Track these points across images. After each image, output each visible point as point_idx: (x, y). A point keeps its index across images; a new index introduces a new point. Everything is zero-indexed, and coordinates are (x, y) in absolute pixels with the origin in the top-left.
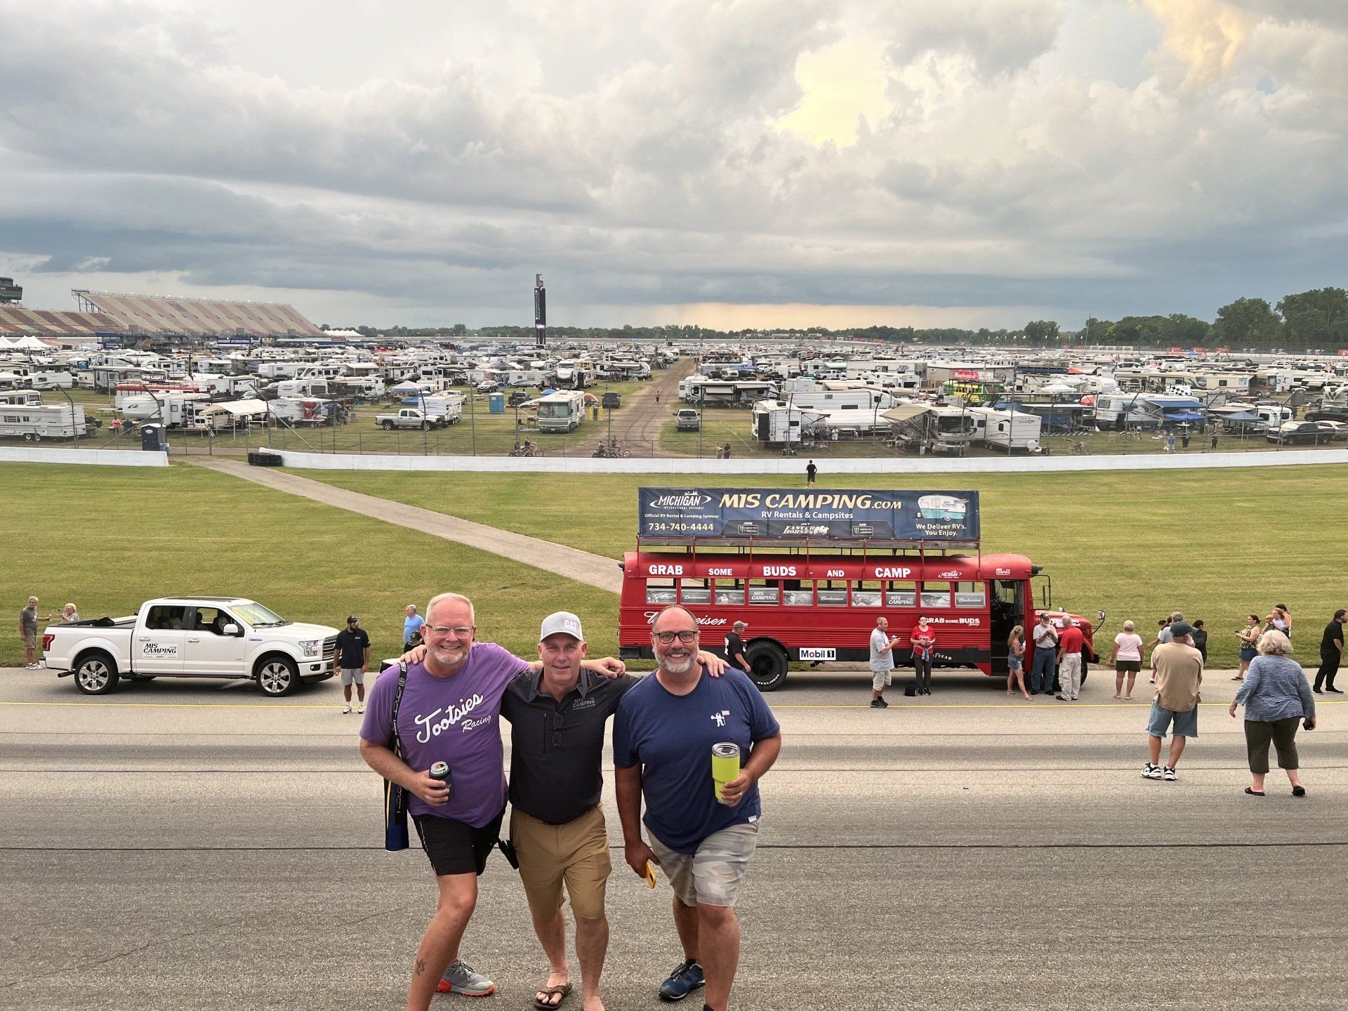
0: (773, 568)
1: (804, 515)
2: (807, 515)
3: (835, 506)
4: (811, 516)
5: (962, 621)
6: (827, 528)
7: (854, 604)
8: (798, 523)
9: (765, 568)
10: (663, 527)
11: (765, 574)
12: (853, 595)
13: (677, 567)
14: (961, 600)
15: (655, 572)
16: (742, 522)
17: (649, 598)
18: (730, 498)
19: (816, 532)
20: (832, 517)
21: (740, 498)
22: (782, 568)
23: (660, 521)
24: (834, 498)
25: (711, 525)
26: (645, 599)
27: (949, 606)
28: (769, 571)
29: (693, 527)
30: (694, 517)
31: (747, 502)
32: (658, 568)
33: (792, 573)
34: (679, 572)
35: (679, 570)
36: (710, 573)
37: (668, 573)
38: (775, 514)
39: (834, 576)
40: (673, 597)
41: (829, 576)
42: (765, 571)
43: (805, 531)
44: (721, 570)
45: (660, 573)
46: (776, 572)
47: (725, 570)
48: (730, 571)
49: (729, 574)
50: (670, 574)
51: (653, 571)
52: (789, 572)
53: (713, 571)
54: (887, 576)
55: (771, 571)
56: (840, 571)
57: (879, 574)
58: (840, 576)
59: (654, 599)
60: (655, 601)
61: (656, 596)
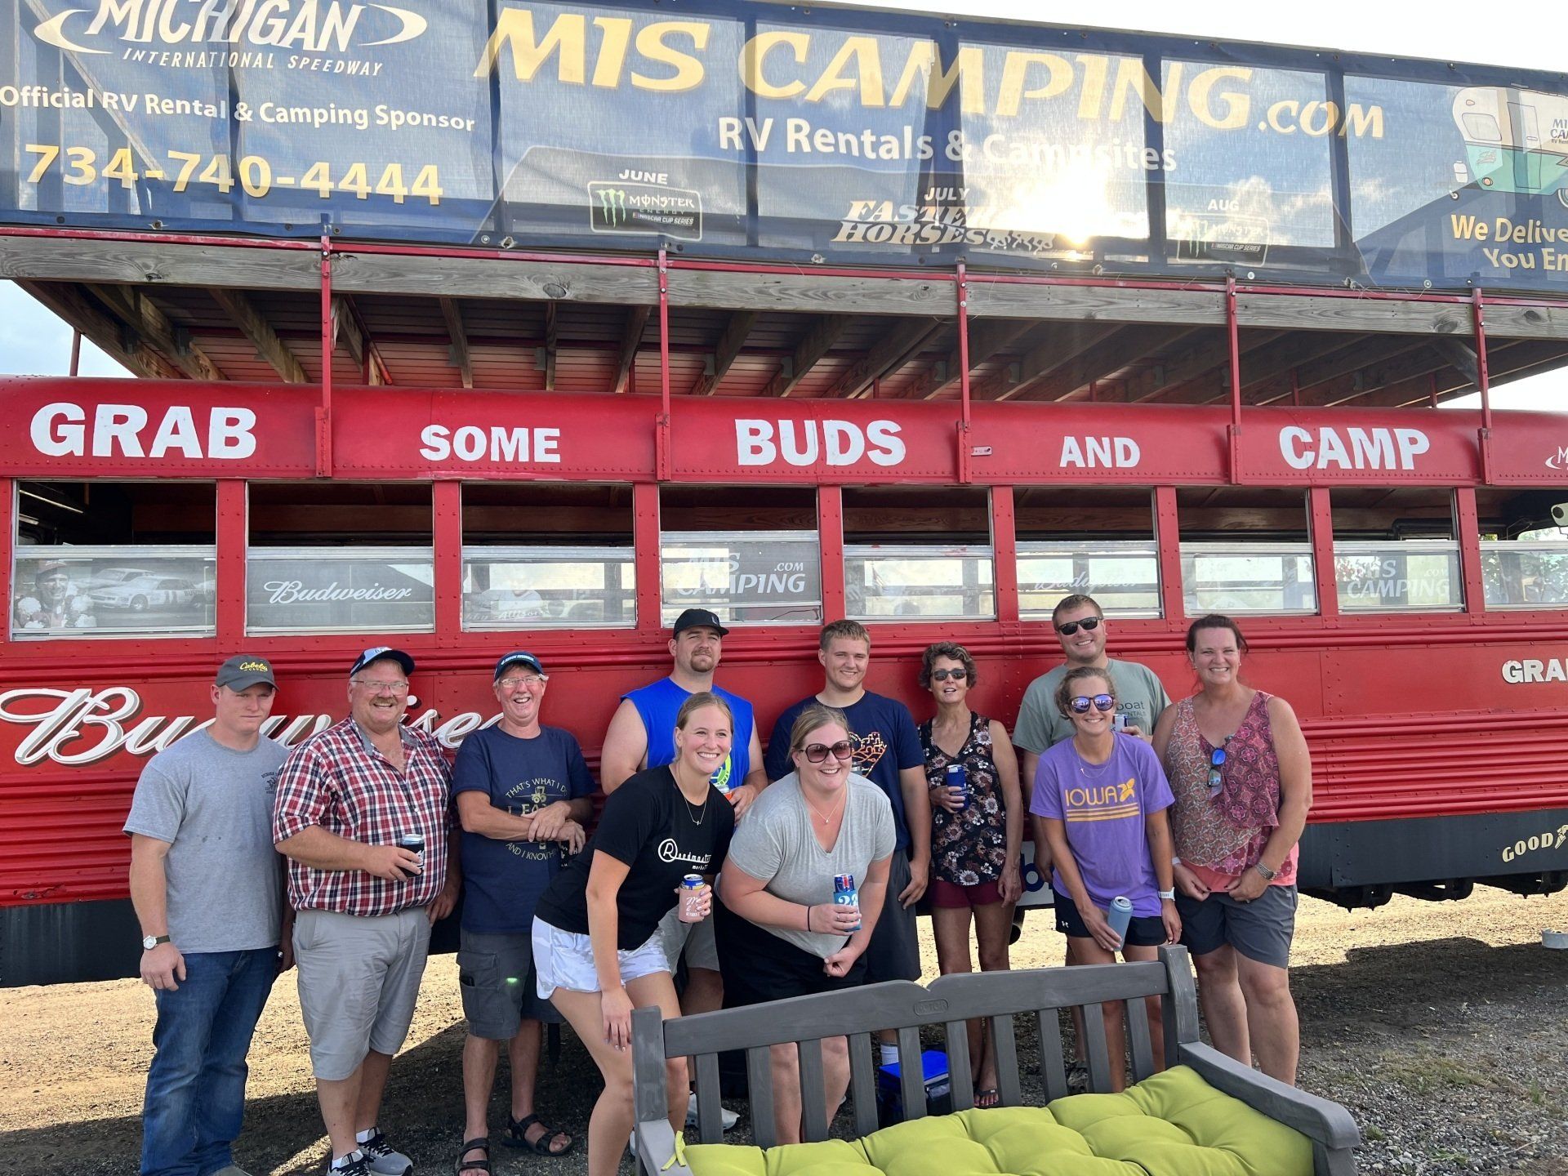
0: (785, 424)
1: (937, 144)
2: (956, 148)
3: (1087, 110)
4: (977, 152)
7: (1190, 604)
9: (742, 426)
11: (745, 458)
13: (219, 414)
15: (75, 442)
17: (30, 605)
18: (541, 29)
21: (594, 38)
22: (832, 427)
23: (105, 131)
29: (320, 177)
30: (321, 117)
31: (633, 60)
32: (89, 423)
33: (887, 451)
34: (232, 442)
35: (232, 432)
36: (425, 453)
37: (158, 451)
38: (792, 136)
39: (1092, 464)
40: (199, 597)
41: (1071, 464)
42: (744, 441)
43: (944, 231)
44: (498, 432)
45: (102, 449)
46: (801, 447)
47: (521, 433)
48: (548, 438)
49: (541, 457)
50: (174, 453)
51: (58, 439)
52: (870, 446)
53: (450, 438)
54: (1333, 464)
55: (776, 439)
56: (1120, 442)
57: (1299, 455)
58: (1121, 463)
59: (68, 609)
60: (72, 622)
61: (81, 591)
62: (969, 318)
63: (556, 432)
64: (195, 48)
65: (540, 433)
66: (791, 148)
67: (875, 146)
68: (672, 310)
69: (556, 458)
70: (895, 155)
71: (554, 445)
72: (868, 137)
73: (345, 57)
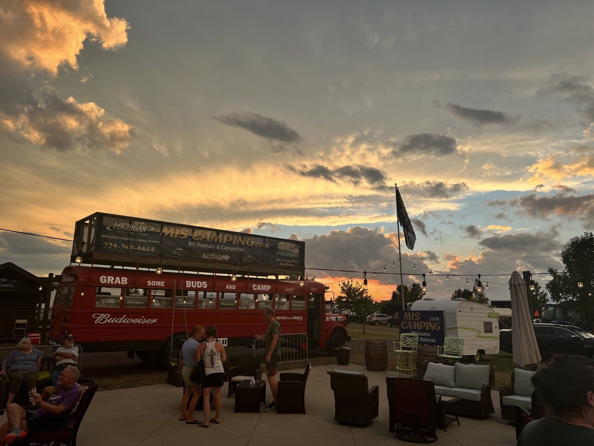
0: (192, 282)
1: (216, 247)
2: (218, 247)
3: (234, 243)
4: (220, 248)
5: (295, 318)
6: (229, 257)
7: (240, 308)
8: (211, 251)
9: (187, 282)
10: (115, 245)
11: (187, 286)
12: (240, 302)
13: (123, 278)
14: (295, 305)
15: (105, 282)
16: (175, 249)
17: (98, 303)
18: (168, 230)
19: (221, 259)
20: (232, 249)
21: (175, 231)
22: (198, 282)
23: (114, 241)
24: (234, 237)
25: (153, 248)
26: (95, 304)
27: (288, 309)
28: (189, 284)
29: (139, 248)
30: (140, 241)
32: (107, 279)
33: (205, 286)
34: (124, 282)
35: (124, 281)
36: (148, 284)
37: (115, 283)
38: (198, 245)
39: (230, 289)
40: (118, 302)
41: (227, 289)
42: (187, 284)
43: (215, 258)
44: (157, 282)
45: (109, 282)
46: (194, 285)
47: (160, 282)
48: (163, 283)
49: (162, 285)
50: (117, 283)
51: (103, 281)
52: (203, 285)
53: (151, 283)
54: (259, 290)
55: (191, 284)
56: (233, 286)
57: (255, 288)
58: (233, 289)
59: (102, 303)
60: (102, 305)
61: (104, 301)
62: (217, 269)
63: (164, 282)
64: (127, 231)
65: (162, 282)
66: (197, 246)
67: (208, 246)
68: (181, 266)
69: (164, 286)
70: (210, 248)
71: (164, 284)
72: (207, 245)
73: (145, 233)
